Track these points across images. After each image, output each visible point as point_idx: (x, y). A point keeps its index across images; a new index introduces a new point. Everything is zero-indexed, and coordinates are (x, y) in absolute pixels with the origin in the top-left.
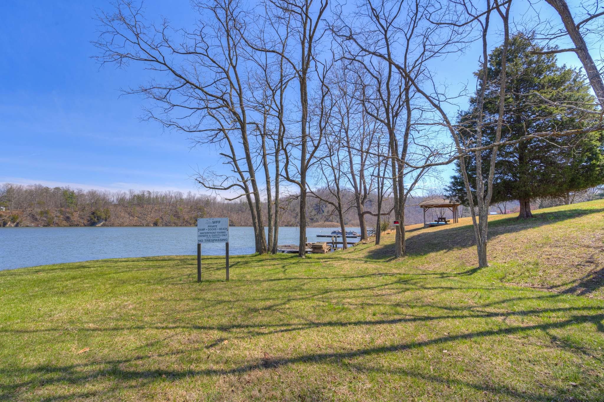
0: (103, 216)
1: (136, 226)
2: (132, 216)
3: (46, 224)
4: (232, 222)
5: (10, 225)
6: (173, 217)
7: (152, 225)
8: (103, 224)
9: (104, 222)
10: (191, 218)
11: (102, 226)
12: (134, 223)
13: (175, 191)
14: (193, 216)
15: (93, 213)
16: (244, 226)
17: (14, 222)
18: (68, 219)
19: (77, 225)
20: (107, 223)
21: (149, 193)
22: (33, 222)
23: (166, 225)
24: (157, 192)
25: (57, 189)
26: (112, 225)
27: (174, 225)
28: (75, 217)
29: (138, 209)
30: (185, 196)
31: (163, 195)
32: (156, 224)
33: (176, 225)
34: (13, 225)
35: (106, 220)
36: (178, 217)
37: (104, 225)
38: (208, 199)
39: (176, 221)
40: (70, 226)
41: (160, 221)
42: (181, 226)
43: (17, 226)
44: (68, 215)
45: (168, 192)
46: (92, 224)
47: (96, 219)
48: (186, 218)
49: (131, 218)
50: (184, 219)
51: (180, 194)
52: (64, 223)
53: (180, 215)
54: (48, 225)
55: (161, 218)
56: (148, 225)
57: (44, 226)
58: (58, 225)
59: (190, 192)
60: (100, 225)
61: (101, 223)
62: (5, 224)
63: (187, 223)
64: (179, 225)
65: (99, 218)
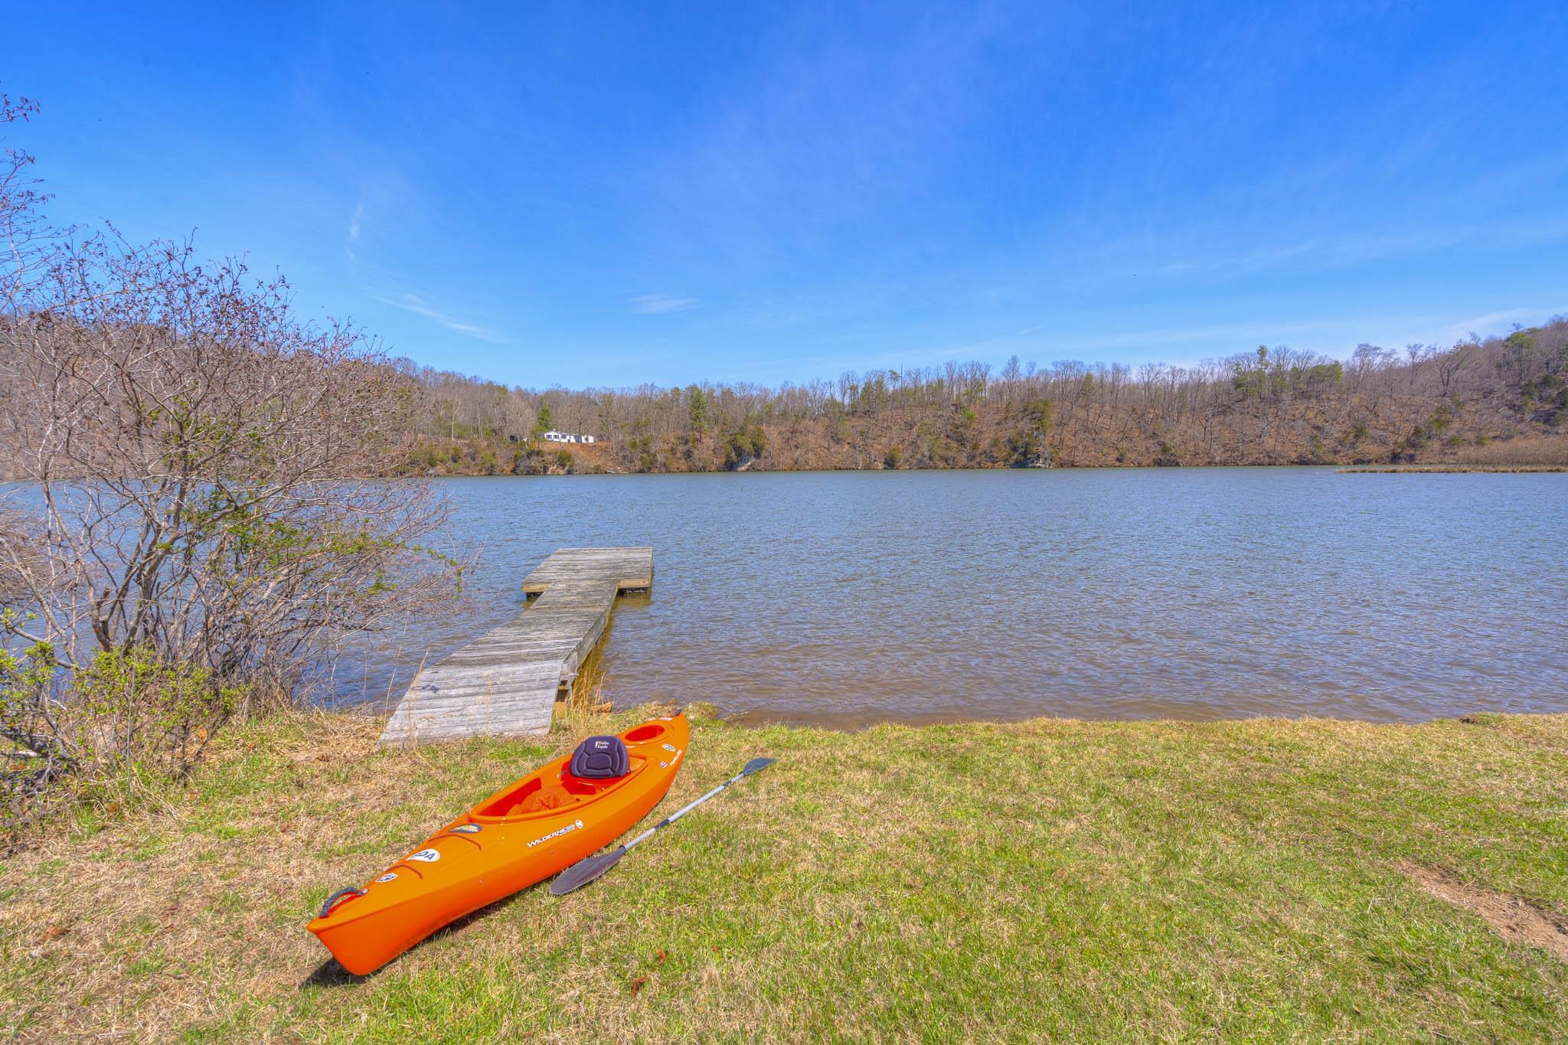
0: (752, 447)
1: (840, 469)
5: (553, 471)
6: (944, 440)
7: (881, 466)
8: (751, 466)
9: (754, 460)
11: (748, 470)
12: (836, 460)
14: (1008, 434)
20: (760, 462)
23: (922, 467)
26: (772, 469)
27: (943, 465)
28: (703, 451)
32: (890, 464)
33: (950, 464)
34: (562, 472)
35: (758, 455)
36: (962, 442)
37: (753, 469)
39: (951, 453)
40: (690, 471)
41: (907, 454)
42: (965, 467)
43: (569, 472)
46: (730, 467)
47: (736, 455)
48: (983, 444)
50: (977, 447)
53: (969, 434)
54: (645, 470)
56: (868, 468)
57: (641, 472)
58: (667, 469)
60: (743, 468)
61: (745, 462)
62: (545, 469)
63: (980, 459)
64: (960, 464)
65: (739, 451)
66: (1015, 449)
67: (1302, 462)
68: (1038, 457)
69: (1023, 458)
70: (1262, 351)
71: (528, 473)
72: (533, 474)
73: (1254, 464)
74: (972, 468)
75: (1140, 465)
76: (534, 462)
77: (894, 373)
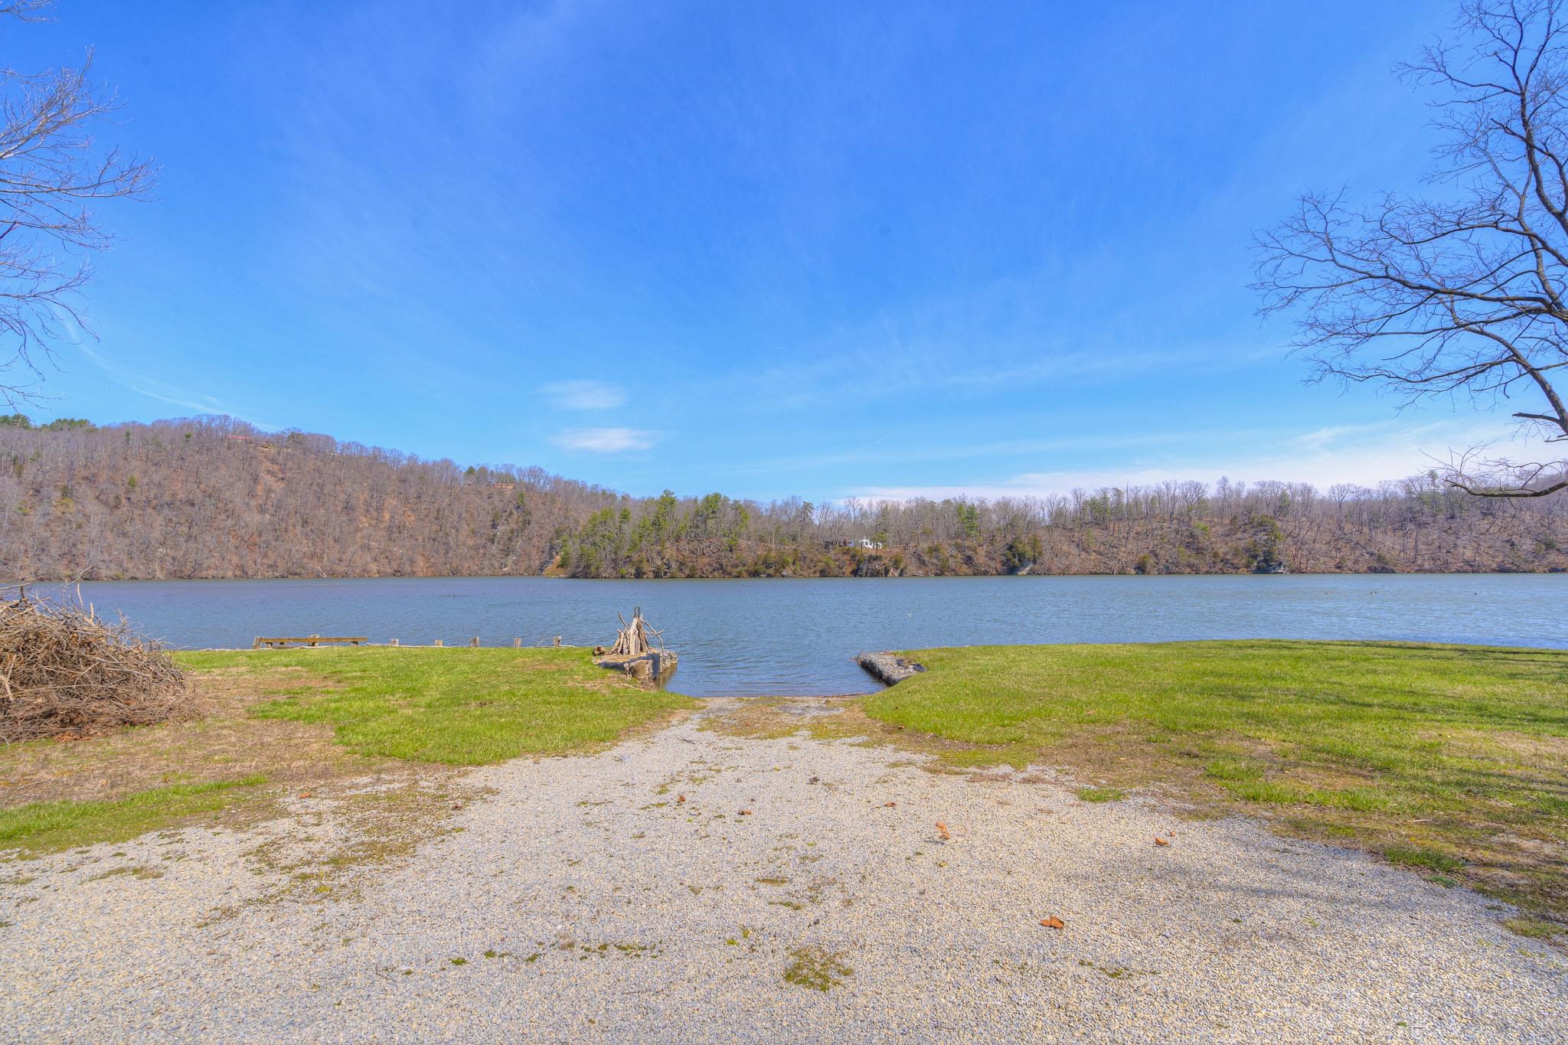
0: (1030, 554)
1: (1096, 574)
2: (1084, 550)
3: (938, 572)
4: (1380, 559)
5: (893, 573)
6: (1182, 549)
7: (1133, 571)
8: (1031, 570)
9: (1032, 566)
10: (1236, 549)
11: (1029, 574)
12: (1090, 565)
13: (1180, 481)
14: (1242, 544)
15: (1010, 548)
16: (1431, 571)
17: (897, 569)
18: (969, 560)
19: (986, 573)
20: (1037, 567)
21: (1118, 493)
22: (919, 568)
23: (1169, 572)
24: (1137, 490)
25: (947, 502)
26: (1048, 572)
27: (1188, 570)
28: (981, 558)
29: (1095, 532)
30: (1211, 492)
31: (1151, 494)
32: (1141, 569)
33: (1195, 570)
34: (897, 574)
35: (1035, 562)
36: (1199, 551)
37: (1032, 573)
38: (1284, 494)
39: (1192, 560)
40: (975, 575)
41: (1152, 560)
42: (1208, 573)
43: (902, 575)
44: (970, 553)
45: (1163, 487)
46: (1011, 570)
47: (1016, 560)
48: (1221, 552)
49: (1084, 555)
50: (1216, 555)
51: (1197, 487)
52: (965, 568)
53: (1204, 542)
54: (940, 573)
55: (1152, 552)
56: (1122, 572)
57: (936, 575)
58: (956, 573)
59: (1225, 480)
60: (1024, 572)
61: (1026, 567)
62: (887, 572)
63: (1224, 566)
64: (1204, 570)
65: (1022, 558)
66: (1255, 557)
67: (1502, 570)
68: (1280, 564)
69: (1265, 565)
70: (1433, 475)
71: (872, 575)
72: (876, 576)
73: (1458, 572)
74: (1216, 573)
75: (1357, 572)
76: (877, 565)
77: (1117, 490)
